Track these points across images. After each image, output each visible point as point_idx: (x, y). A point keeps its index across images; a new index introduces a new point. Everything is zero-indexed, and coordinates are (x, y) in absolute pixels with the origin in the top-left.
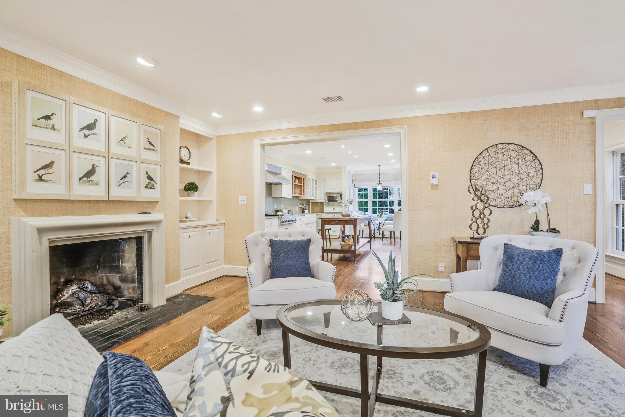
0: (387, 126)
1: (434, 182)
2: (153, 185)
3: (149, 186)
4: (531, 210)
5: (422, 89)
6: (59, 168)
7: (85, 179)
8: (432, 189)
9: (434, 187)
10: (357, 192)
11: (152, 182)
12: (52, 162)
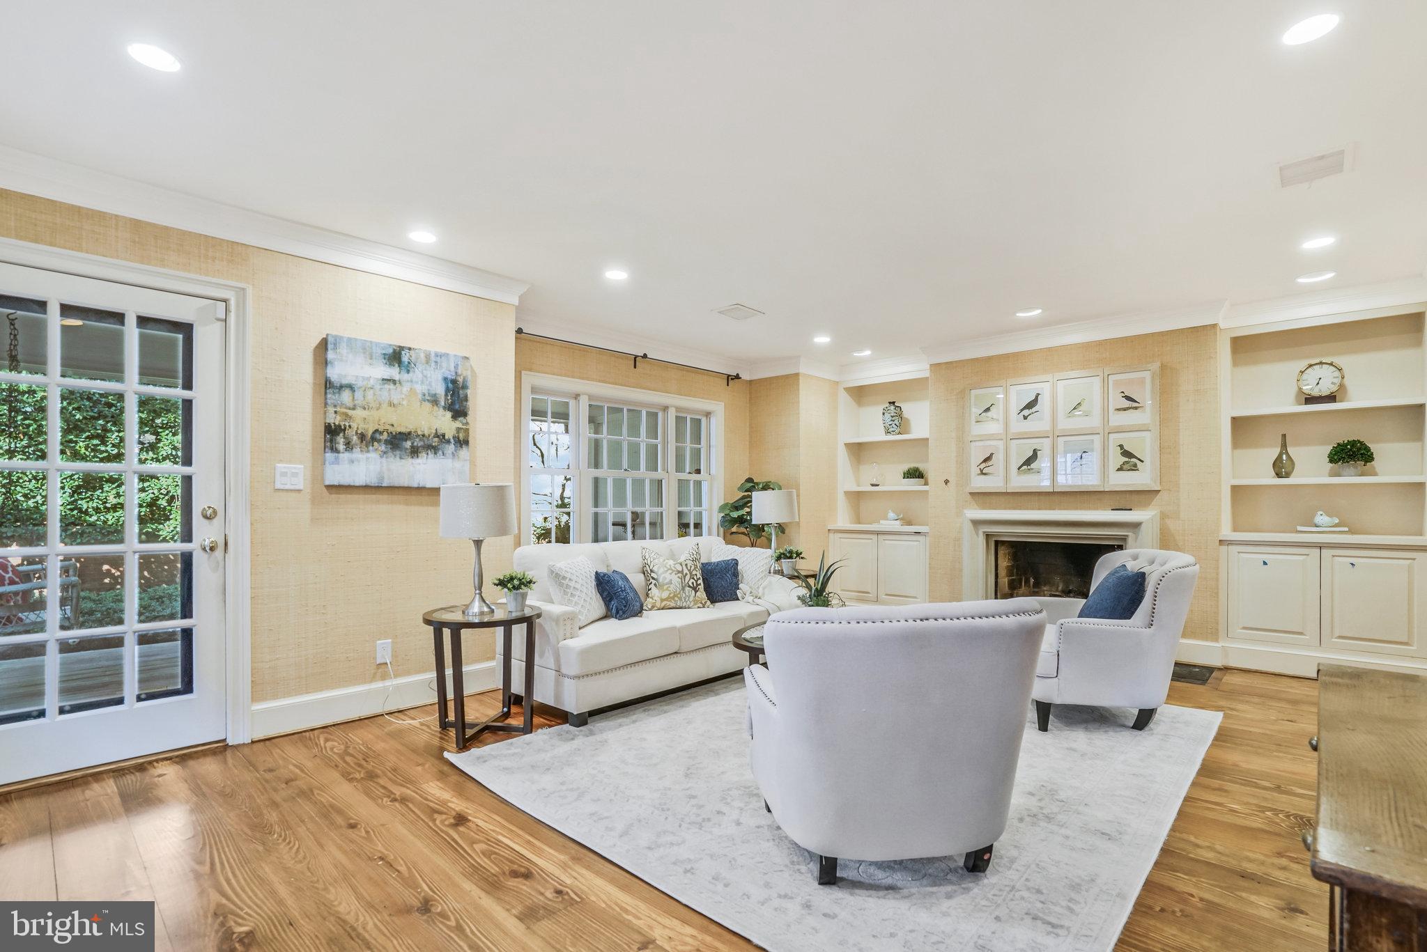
2: (1135, 465)
3: (1125, 467)
6: (999, 459)
7: (1025, 467)
11: (1134, 460)
12: (992, 454)
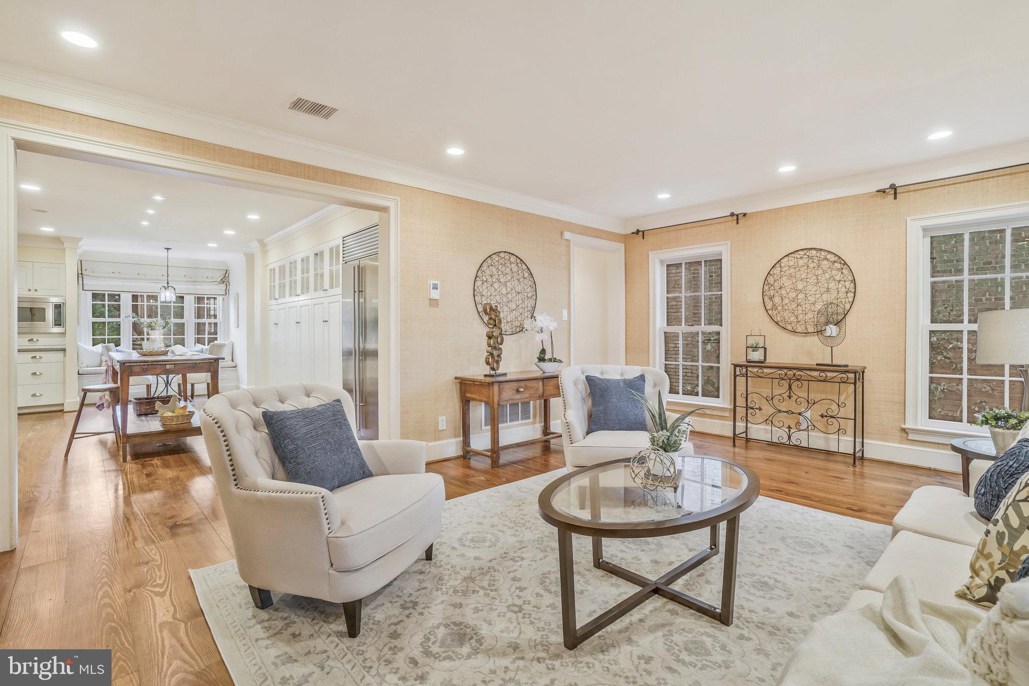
0: (368, 190)
1: (435, 294)
4: (539, 337)
5: (455, 151)
8: (431, 305)
9: (434, 303)
10: (89, 302)
